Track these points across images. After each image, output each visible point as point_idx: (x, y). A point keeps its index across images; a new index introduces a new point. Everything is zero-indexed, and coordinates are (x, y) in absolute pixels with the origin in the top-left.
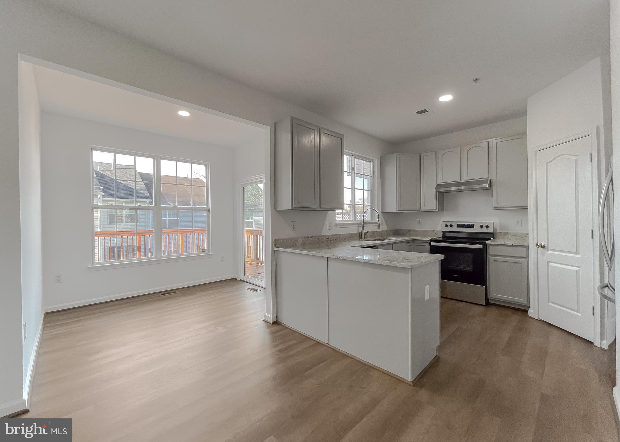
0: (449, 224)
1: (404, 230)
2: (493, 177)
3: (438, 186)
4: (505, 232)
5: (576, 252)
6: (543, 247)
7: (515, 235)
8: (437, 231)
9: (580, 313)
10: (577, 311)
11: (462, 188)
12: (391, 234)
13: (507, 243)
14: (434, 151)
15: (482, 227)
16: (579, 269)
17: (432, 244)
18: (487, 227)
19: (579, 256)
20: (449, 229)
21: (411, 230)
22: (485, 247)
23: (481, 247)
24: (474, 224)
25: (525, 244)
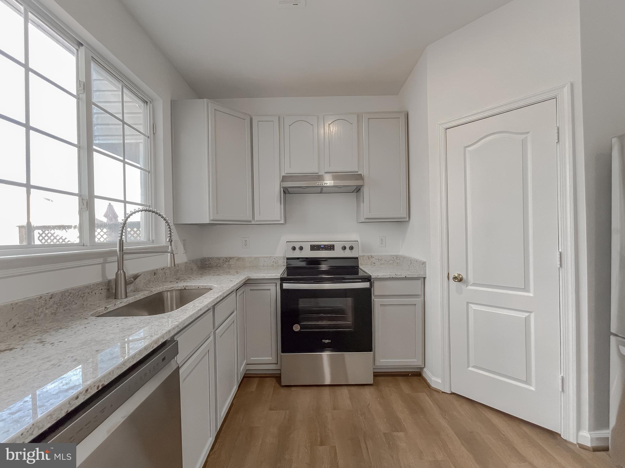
0: (297, 246)
1: (219, 259)
2: (364, 172)
3: (284, 179)
5: (524, 288)
6: (459, 279)
9: (530, 385)
10: (527, 382)
12: (195, 268)
14: (275, 116)
15: (344, 248)
16: (529, 315)
17: (286, 286)
18: (351, 248)
19: (529, 294)
20: (297, 254)
21: (231, 258)
22: (371, 285)
23: (366, 285)
24: (334, 245)
25: (421, 274)
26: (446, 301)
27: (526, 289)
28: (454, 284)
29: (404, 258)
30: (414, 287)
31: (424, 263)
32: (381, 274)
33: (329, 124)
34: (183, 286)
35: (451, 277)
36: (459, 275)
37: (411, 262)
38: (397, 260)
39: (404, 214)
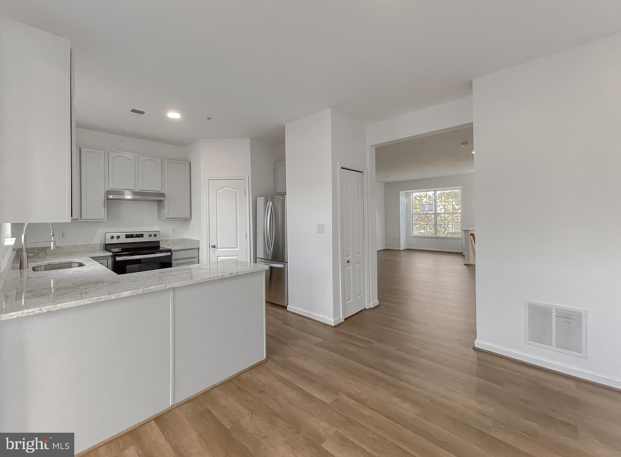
0: (115, 235)
2: (166, 192)
3: (108, 193)
4: (165, 239)
5: (236, 247)
6: (214, 247)
7: (173, 241)
8: (95, 244)
11: (142, 197)
13: (186, 248)
14: (103, 150)
15: (150, 236)
16: (238, 258)
17: (118, 259)
18: (155, 236)
19: (238, 249)
20: (115, 241)
22: (171, 254)
23: (169, 254)
24: (143, 234)
25: (197, 246)
26: (208, 258)
27: (237, 248)
28: (212, 249)
29: (188, 239)
30: (193, 253)
31: (199, 241)
32: (176, 248)
33: (142, 162)
34: (48, 263)
35: (211, 246)
36: (214, 245)
37: (192, 241)
38: (184, 241)
39: (188, 216)
